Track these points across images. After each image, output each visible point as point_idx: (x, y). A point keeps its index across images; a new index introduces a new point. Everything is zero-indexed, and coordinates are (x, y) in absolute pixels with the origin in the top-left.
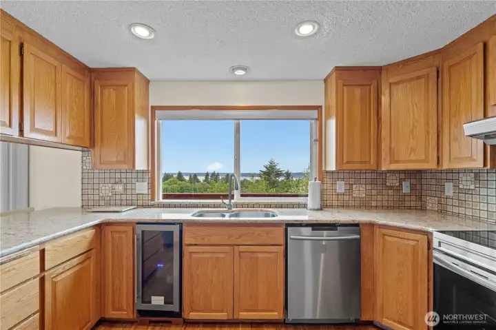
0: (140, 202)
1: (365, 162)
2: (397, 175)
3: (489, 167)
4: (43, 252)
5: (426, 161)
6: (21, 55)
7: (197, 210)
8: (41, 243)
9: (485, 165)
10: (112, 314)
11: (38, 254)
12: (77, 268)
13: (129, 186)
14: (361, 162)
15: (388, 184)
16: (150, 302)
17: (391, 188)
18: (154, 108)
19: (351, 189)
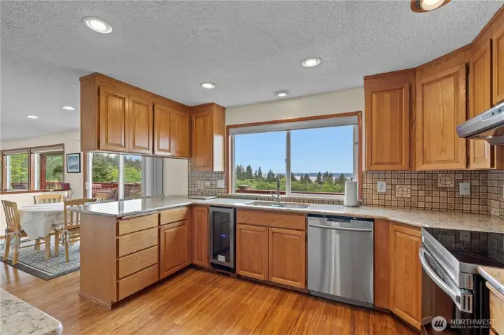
0: (220, 194)
1: (395, 163)
2: (452, 176)
3: (495, 168)
4: (159, 215)
5: (456, 160)
6: (153, 110)
7: (253, 201)
8: (158, 210)
9: (492, 165)
10: (196, 262)
11: (157, 215)
12: (176, 229)
13: (214, 183)
14: (392, 163)
15: (439, 185)
16: (217, 259)
17: (444, 189)
18: (229, 127)
19: (393, 189)
